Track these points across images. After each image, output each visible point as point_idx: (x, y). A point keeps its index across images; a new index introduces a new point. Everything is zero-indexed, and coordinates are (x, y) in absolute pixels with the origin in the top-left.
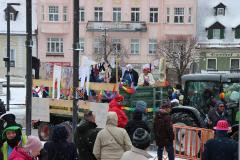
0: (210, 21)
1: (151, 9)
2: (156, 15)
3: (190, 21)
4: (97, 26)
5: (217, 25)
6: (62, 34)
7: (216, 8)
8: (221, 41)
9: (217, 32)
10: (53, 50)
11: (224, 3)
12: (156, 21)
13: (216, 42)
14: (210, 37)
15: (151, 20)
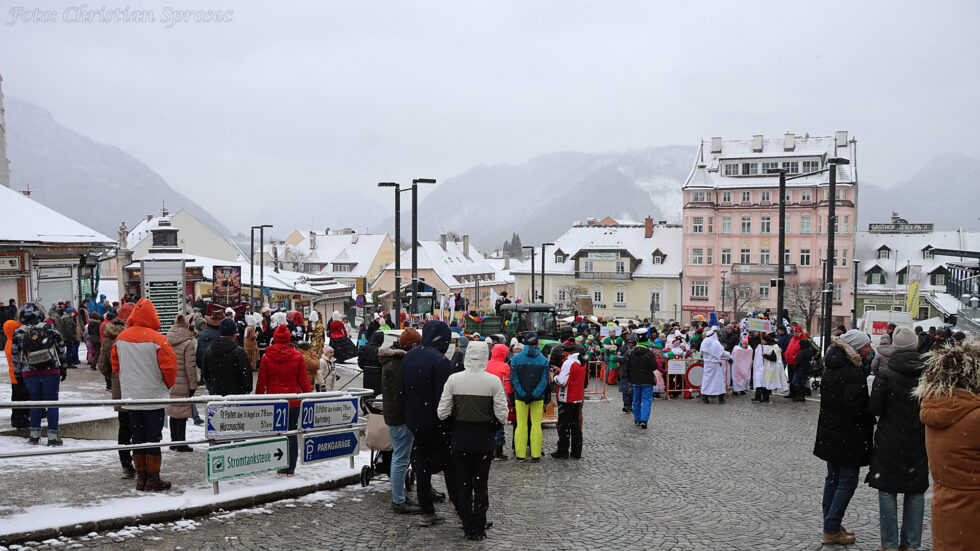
0: (869, 265)
1: (803, 251)
2: (808, 257)
3: (844, 264)
4: (744, 268)
5: (877, 269)
6: (707, 278)
7: (879, 250)
8: (881, 287)
9: (876, 277)
10: (697, 294)
11: (888, 246)
12: (808, 263)
13: (875, 288)
14: (869, 282)
15: (802, 263)
